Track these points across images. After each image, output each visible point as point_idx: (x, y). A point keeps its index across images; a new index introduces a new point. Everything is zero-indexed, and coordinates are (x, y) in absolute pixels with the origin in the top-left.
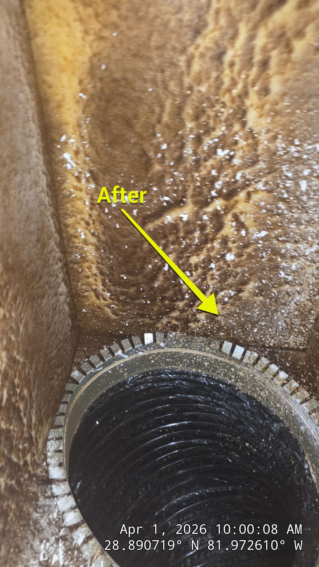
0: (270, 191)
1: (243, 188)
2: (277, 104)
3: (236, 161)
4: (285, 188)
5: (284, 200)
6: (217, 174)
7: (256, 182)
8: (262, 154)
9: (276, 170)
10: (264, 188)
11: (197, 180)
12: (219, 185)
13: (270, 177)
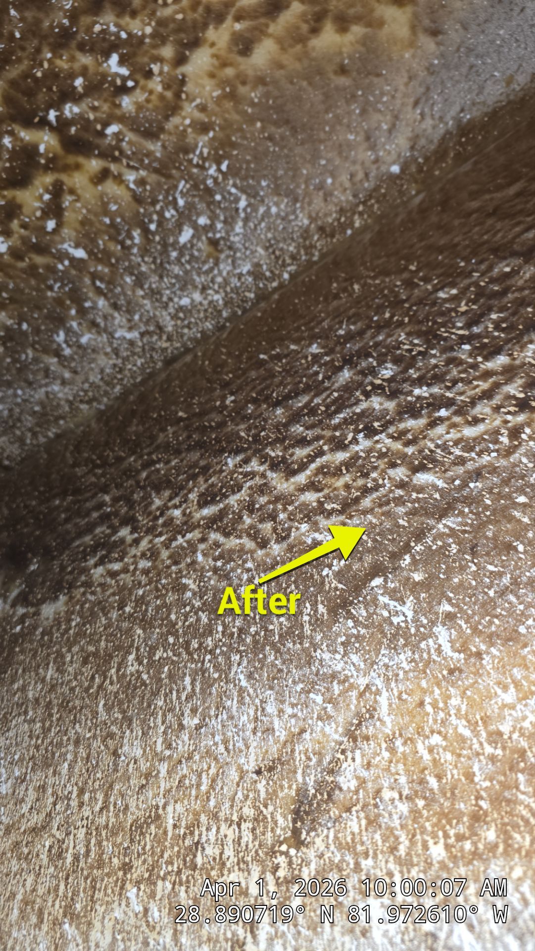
0: (137, 199)
1: (103, 155)
2: (244, 83)
3: (127, 103)
4: (161, 214)
5: (146, 231)
6: (80, 89)
7: (129, 166)
8: (170, 134)
9: (169, 176)
10: (132, 186)
11: (41, 65)
12: (71, 111)
13: (153, 178)
